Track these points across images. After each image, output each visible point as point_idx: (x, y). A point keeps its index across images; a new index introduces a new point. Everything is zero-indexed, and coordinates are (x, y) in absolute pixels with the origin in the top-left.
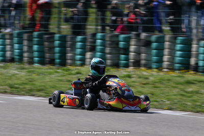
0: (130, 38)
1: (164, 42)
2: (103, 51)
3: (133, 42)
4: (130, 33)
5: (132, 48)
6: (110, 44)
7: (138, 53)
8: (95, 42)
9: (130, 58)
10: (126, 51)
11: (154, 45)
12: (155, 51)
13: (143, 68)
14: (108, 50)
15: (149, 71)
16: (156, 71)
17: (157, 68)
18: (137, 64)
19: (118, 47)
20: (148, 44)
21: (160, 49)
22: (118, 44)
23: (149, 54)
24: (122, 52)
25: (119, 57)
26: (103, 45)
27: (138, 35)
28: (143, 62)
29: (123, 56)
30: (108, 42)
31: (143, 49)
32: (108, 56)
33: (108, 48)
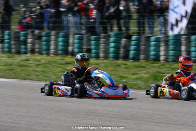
0: (27, 34)
1: (50, 36)
2: (9, 43)
3: (30, 36)
5: (29, 41)
6: (14, 38)
7: (33, 44)
8: (3, 37)
9: (28, 47)
10: (25, 43)
11: (44, 38)
12: (44, 42)
13: (37, 54)
14: (13, 42)
16: (45, 56)
17: (46, 54)
18: (33, 51)
19: (19, 40)
20: (39, 37)
21: (48, 41)
22: (19, 38)
23: (41, 45)
24: (23, 44)
25: (20, 47)
26: (9, 39)
27: (33, 32)
28: (37, 50)
29: (23, 46)
31: (37, 41)
32: (13, 46)
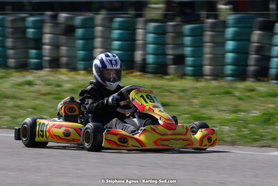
0: (42, 22)
1: (93, 27)
2: (2, 45)
3: (47, 28)
4: (42, 14)
5: (47, 38)
6: (13, 33)
7: (56, 46)
9: (44, 54)
10: (38, 43)
11: (80, 32)
12: (80, 42)
13: (64, 70)
14: (9, 42)
15: (72, 74)
16: (83, 75)
17: (84, 69)
18: (55, 64)
19: (25, 38)
20: (69, 30)
21: (89, 39)
22: (24, 32)
23: (72, 48)
24: (31, 45)
25: (27, 53)
26: (2, 34)
27: (55, 17)
28: (64, 60)
29: (33, 52)
30: (10, 30)
31: (63, 39)
32: (11, 52)
33: (10, 40)
